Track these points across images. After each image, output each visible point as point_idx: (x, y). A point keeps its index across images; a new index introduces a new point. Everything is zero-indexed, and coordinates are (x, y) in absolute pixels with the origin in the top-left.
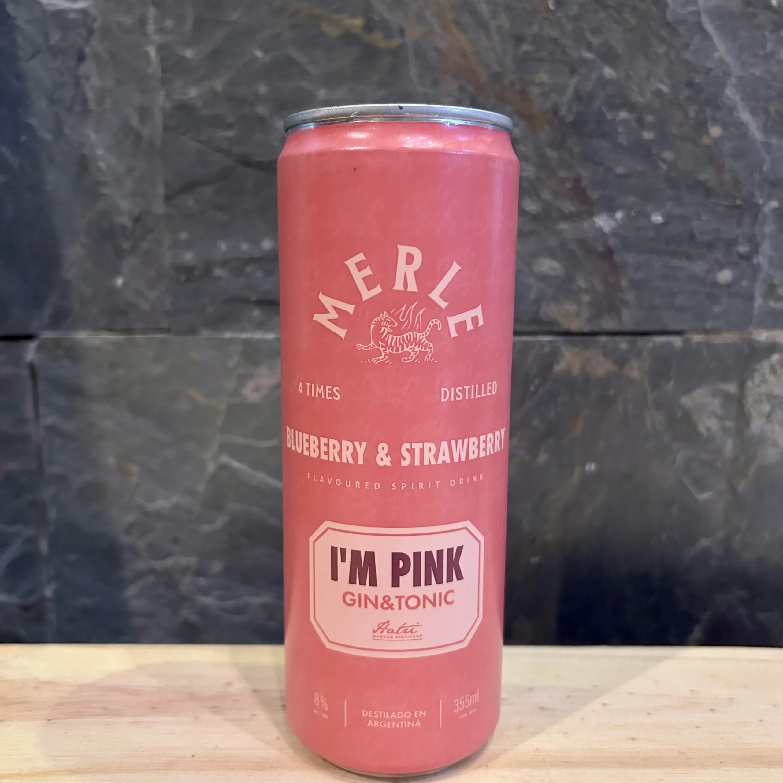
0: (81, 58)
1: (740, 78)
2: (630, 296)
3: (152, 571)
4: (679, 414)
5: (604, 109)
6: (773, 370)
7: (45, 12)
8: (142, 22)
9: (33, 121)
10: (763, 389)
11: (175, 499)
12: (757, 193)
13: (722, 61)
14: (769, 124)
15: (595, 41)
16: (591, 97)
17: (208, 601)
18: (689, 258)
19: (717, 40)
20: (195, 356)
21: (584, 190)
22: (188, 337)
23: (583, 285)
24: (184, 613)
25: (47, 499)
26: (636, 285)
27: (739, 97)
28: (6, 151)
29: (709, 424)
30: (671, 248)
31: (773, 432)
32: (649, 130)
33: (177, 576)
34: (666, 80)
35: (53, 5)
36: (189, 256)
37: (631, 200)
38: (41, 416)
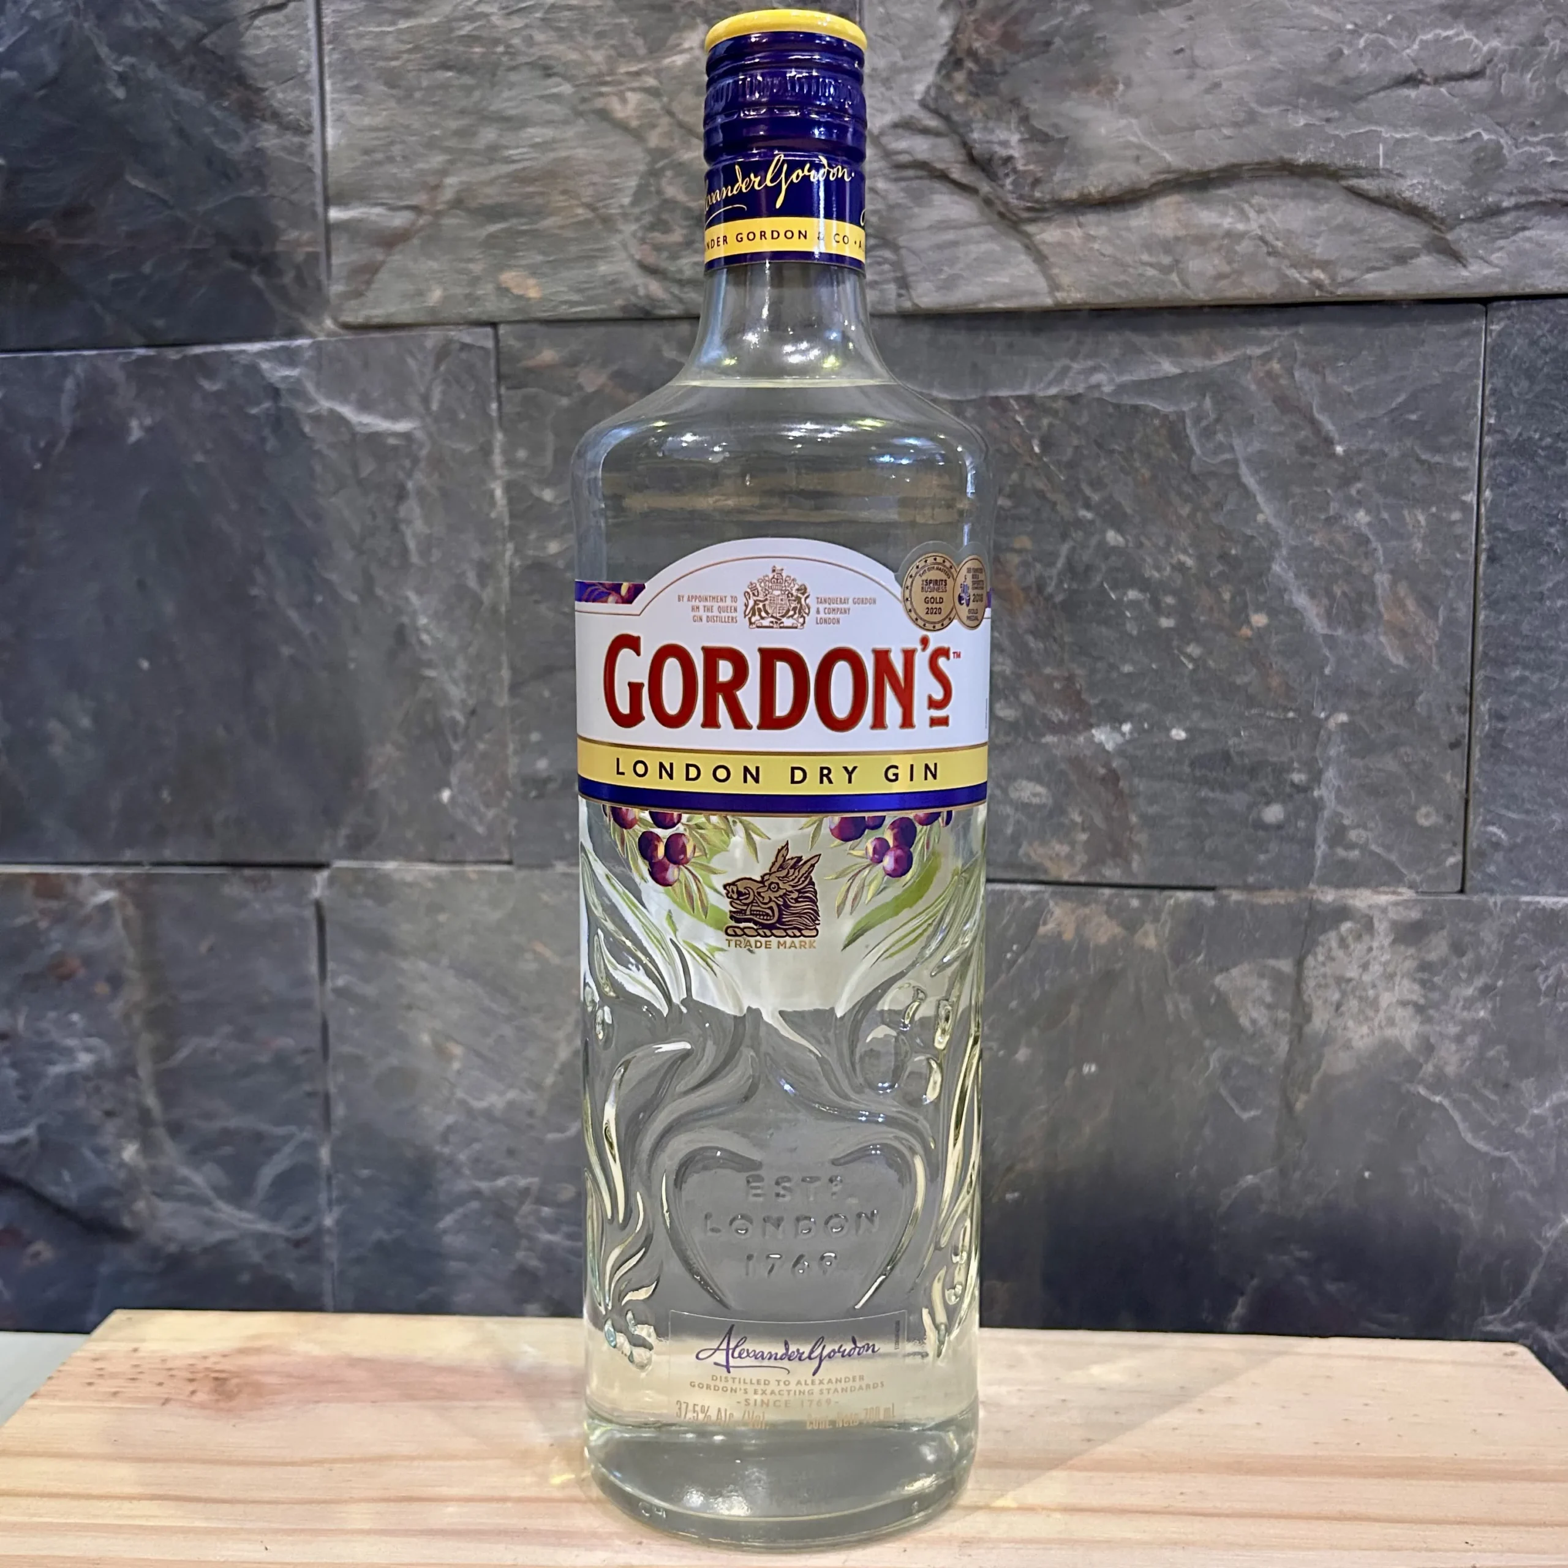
0: (401, 495)
1: (1294, 549)
2: (1141, 838)
3: (477, 1194)
4: (1213, 1000)
5: (1106, 585)
6: (1343, 943)
7: (354, 434)
8: (486, 451)
9: (334, 577)
10: (1328, 970)
11: (511, 1095)
12: (1317, 703)
13: (1267, 525)
14: (1334, 611)
15: (1096, 497)
16: (1089, 568)
17: (554, 1238)
18: (1225, 788)
19: (1260, 499)
20: (545, 897)
21: (1079, 693)
22: (537, 872)
23: (1078, 819)
24: (520, 1255)
25: (333, 1090)
26: (1148, 821)
27: (1291, 574)
28: (293, 615)
29: (1255, 1014)
30: (1198, 773)
31: (1345, 1028)
32: (1168, 616)
33: (512, 1203)
34: (1191, 551)
35: (366, 425)
36: (542, 764)
37: (1143, 706)
38: (329, 975)
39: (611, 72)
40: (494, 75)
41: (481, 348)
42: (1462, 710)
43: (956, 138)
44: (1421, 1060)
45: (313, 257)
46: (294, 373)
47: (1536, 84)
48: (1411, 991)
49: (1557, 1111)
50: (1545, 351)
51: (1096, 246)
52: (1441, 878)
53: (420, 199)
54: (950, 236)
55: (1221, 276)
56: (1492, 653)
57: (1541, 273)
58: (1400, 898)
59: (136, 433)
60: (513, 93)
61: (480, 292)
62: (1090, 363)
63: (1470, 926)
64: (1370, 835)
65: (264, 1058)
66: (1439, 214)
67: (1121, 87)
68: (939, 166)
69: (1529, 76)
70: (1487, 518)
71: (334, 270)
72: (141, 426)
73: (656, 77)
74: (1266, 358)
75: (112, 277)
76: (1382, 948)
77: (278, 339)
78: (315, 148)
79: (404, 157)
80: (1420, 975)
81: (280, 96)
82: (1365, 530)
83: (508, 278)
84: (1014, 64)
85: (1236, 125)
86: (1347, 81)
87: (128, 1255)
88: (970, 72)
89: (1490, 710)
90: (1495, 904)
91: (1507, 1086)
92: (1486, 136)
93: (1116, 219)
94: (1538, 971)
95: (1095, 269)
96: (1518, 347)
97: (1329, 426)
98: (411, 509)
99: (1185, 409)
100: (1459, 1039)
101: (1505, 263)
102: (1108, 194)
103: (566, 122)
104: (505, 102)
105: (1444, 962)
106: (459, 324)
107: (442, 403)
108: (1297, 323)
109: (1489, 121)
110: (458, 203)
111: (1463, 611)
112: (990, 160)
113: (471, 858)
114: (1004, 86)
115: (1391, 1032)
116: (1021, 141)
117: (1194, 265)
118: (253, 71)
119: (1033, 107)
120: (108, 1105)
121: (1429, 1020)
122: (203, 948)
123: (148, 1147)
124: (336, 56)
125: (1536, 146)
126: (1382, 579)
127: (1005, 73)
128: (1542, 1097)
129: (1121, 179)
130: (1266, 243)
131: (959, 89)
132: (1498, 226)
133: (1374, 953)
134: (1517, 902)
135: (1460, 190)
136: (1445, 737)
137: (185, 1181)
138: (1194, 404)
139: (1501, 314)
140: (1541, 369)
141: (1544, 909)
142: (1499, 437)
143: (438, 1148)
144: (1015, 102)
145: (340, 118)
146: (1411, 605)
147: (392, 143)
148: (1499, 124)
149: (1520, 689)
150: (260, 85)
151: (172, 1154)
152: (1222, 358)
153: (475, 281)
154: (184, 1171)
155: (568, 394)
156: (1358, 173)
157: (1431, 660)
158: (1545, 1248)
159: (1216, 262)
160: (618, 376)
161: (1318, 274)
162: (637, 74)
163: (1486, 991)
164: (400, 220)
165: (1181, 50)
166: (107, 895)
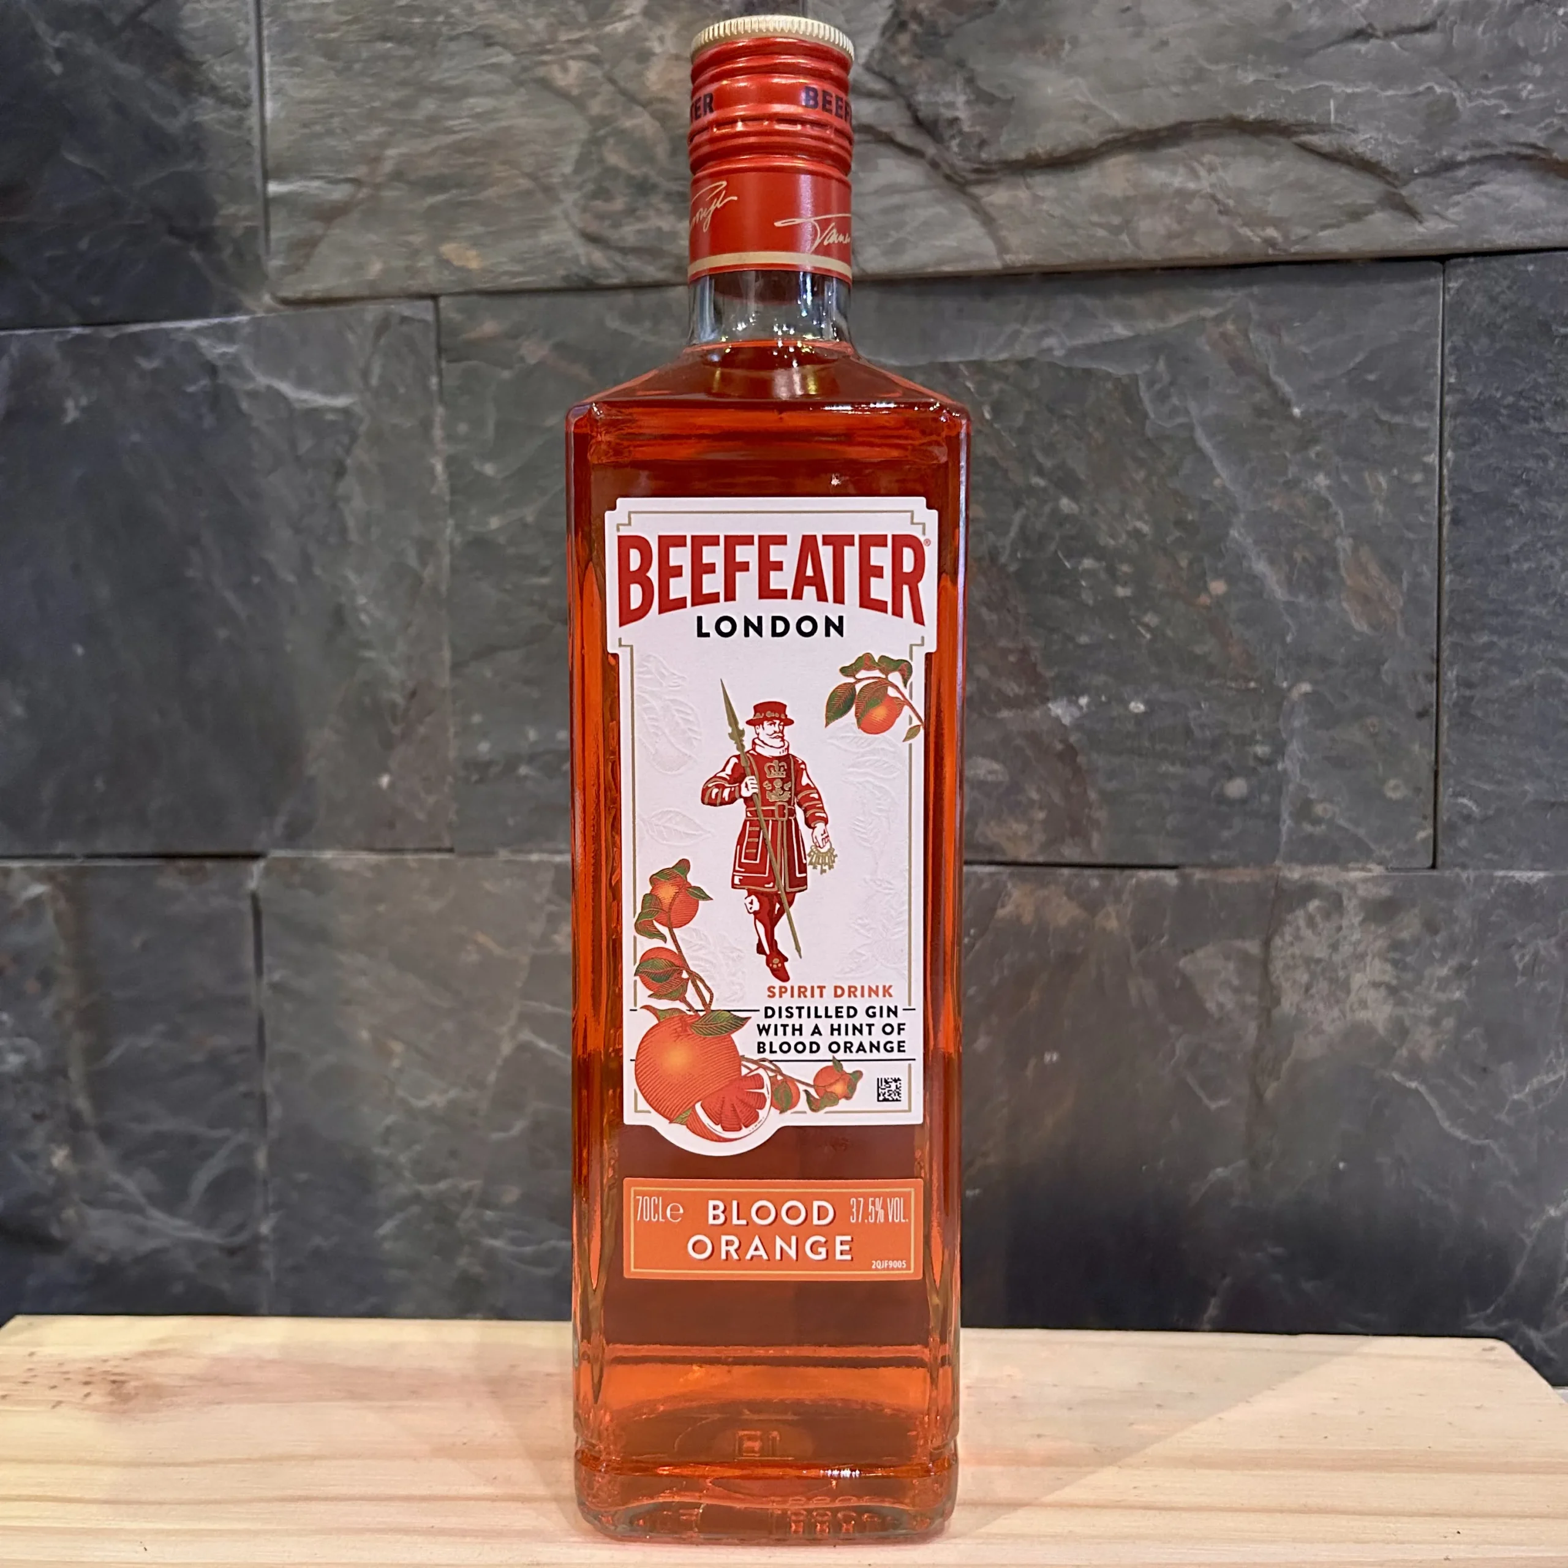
0: (340, 472)
1: (1252, 514)
2: (1101, 815)
3: (417, 1198)
4: (1178, 983)
5: (1060, 554)
6: (1311, 922)
7: (292, 411)
8: (426, 425)
9: (271, 557)
10: (1296, 950)
11: (453, 1093)
12: (1279, 672)
13: (1225, 490)
14: (1295, 578)
15: (1048, 464)
16: (1043, 538)
17: (497, 1243)
18: (1186, 762)
19: (1217, 464)
20: (488, 886)
21: (1035, 665)
22: (479, 860)
23: (1035, 796)
24: (462, 1261)
25: (269, 1089)
26: (1109, 799)
27: (1250, 540)
28: (230, 597)
29: (1221, 998)
30: (1159, 747)
31: (1315, 1011)
32: (1125, 585)
33: (454, 1207)
34: (1146, 517)
35: (305, 401)
36: (484, 747)
37: (1100, 679)
38: (265, 970)
39: (553, 41)
40: (434, 45)
41: (423, 321)
42: (1428, 678)
43: (902, 102)
44: (1395, 1044)
45: (251, 232)
46: (231, 349)
47: (1488, 35)
48: (1384, 972)
49: (1538, 1095)
50: (1505, 308)
51: (1045, 207)
52: (1412, 853)
53: (360, 171)
54: (896, 199)
55: (1171, 236)
56: (1458, 619)
57: (1498, 228)
58: (1370, 874)
59: (72, 414)
60: (453, 63)
61: (421, 264)
62: (1040, 327)
63: (1443, 904)
64: (1337, 810)
65: (198, 1058)
66: (1393, 169)
67: (1067, 46)
68: (885, 129)
69: (1480, 29)
70: (1450, 480)
71: (273, 244)
72: (77, 407)
73: (596, 46)
74: (1219, 320)
75: (48, 254)
76: (1352, 927)
77: (216, 317)
78: (254, 121)
79: (345, 130)
80: (1392, 955)
81: (219, 70)
82: (1324, 492)
83: (448, 249)
84: (959, 25)
85: (1185, 82)
86: (1296, 36)
87: (56, 1266)
88: (915, 35)
89: (1457, 676)
90: (1468, 879)
91: (1485, 1070)
92: (1438, 90)
93: (1066, 179)
94: (1514, 948)
95: (1043, 231)
96: (1477, 303)
97: (1287, 389)
98: (349, 485)
99: (1138, 372)
100: (1435, 1022)
101: (1462, 217)
102: (1056, 154)
103: (506, 92)
104: (445, 72)
105: (1417, 941)
106: (400, 297)
107: (381, 377)
108: (1249, 283)
109: (1442, 74)
110: (398, 176)
111: (1428, 575)
112: (936, 122)
113: (411, 846)
114: (949, 48)
115: (1363, 1015)
116: (968, 102)
117: (1145, 225)
118: (191, 45)
119: (980, 68)
120: (38, 1109)
121: (1401, 1002)
122: (137, 942)
123: (78, 1152)
124: (275, 29)
125: (1489, 98)
126: (1344, 544)
127: (949, 35)
128: (1522, 1082)
129: (1069, 139)
130: (1217, 201)
131: (903, 52)
132: (1454, 181)
133: (1344, 932)
134: (1492, 879)
135: (1413, 144)
136: (1413, 706)
137: (116, 1188)
138: (1146, 367)
139: (1460, 271)
140: (1501, 327)
141: (1519, 884)
142: (1459, 396)
143: (378, 1150)
144: (961, 64)
145: (279, 91)
146: (1374, 570)
147: (331, 116)
148: (1452, 78)
149: (1488, 655)
150: (198, 57)
151: (103, 1159)
152: (1176, 320)
153: (415, 253)
154: (115, 1177)
155: (509, 367)
156: (1310, 128)
157: (1395, 623)
158: (1529, 1242)
159: (1167, 220)
160: (560, 347)
161: (1271, 232)
162: (578, 42)
163: (1461, 971)
164: (339, 193)
165: (1128, 9)
166: (38, 889)
